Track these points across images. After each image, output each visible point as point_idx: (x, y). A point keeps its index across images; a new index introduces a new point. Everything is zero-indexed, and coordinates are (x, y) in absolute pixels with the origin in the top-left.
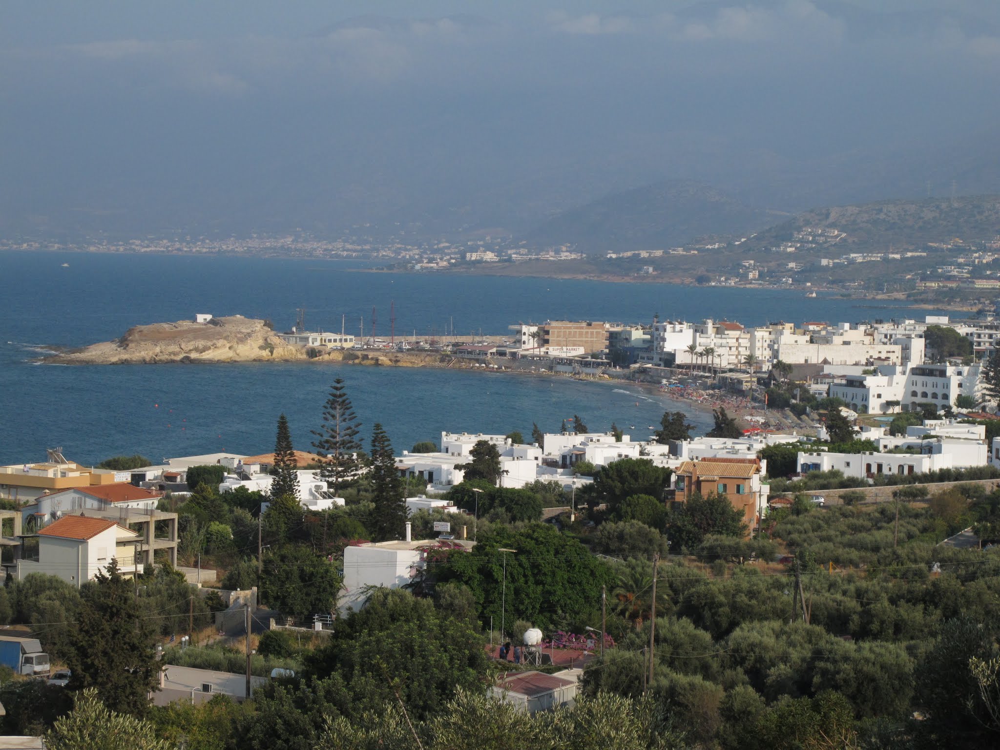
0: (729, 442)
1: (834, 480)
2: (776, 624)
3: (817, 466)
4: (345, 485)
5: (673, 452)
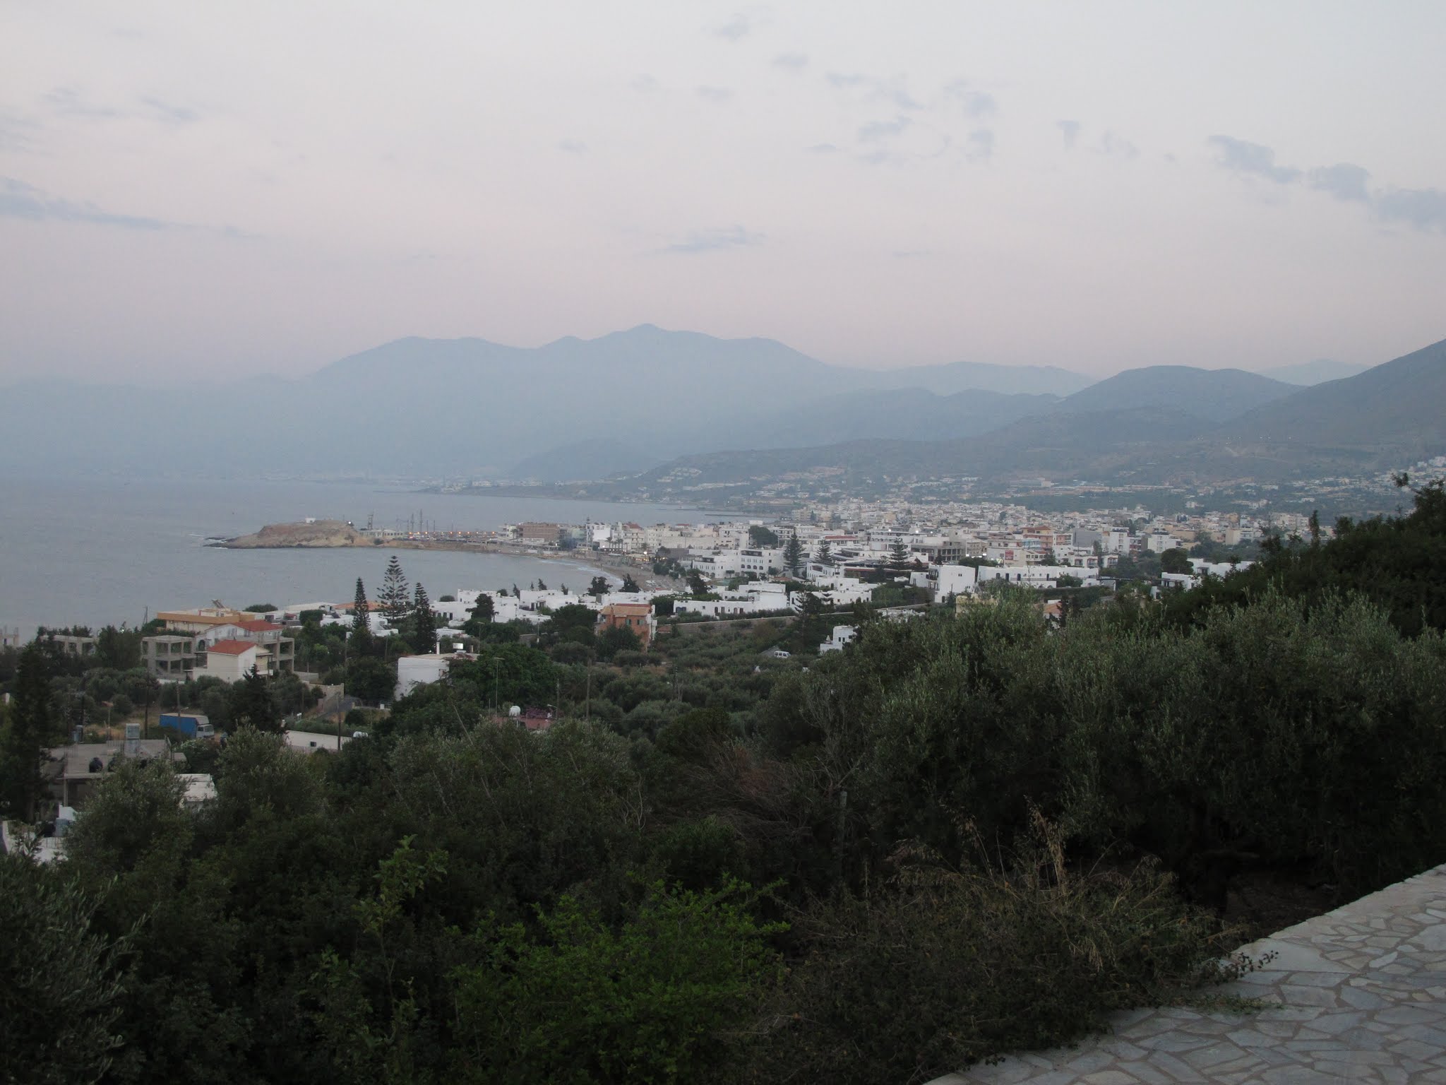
1: (695, 616)
2: (662, 702)
3: (684, 609)
5: (599, 600)
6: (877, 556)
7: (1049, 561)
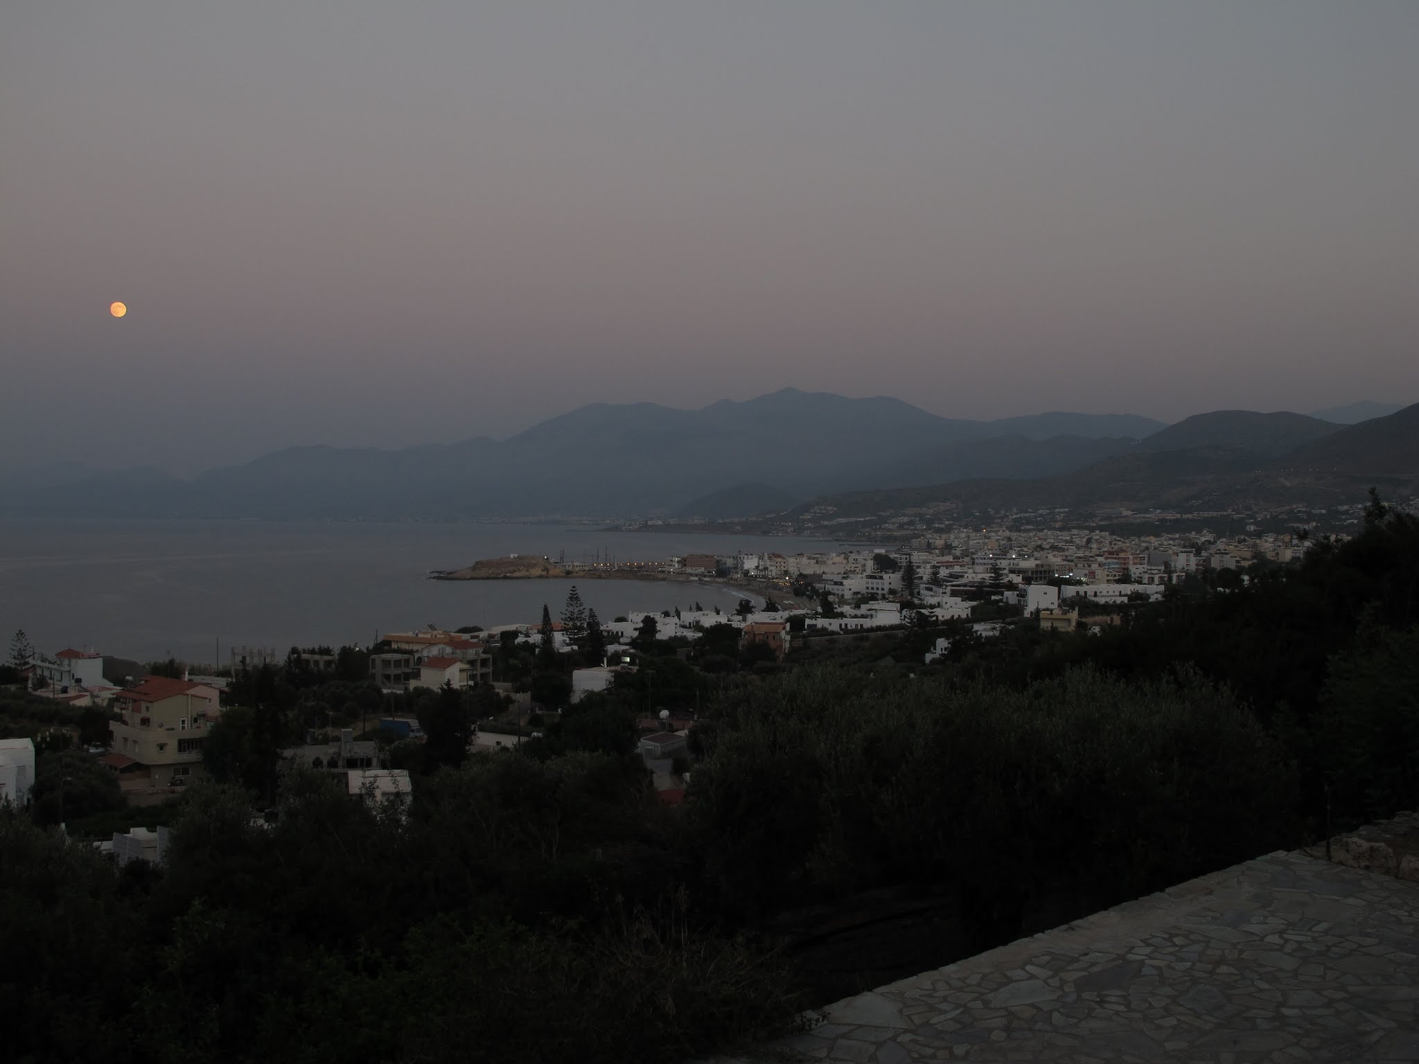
0: (771, 614)
3: (815, 625)
5: (744, 620)
6: (978, 578)
7: (1125, 579)
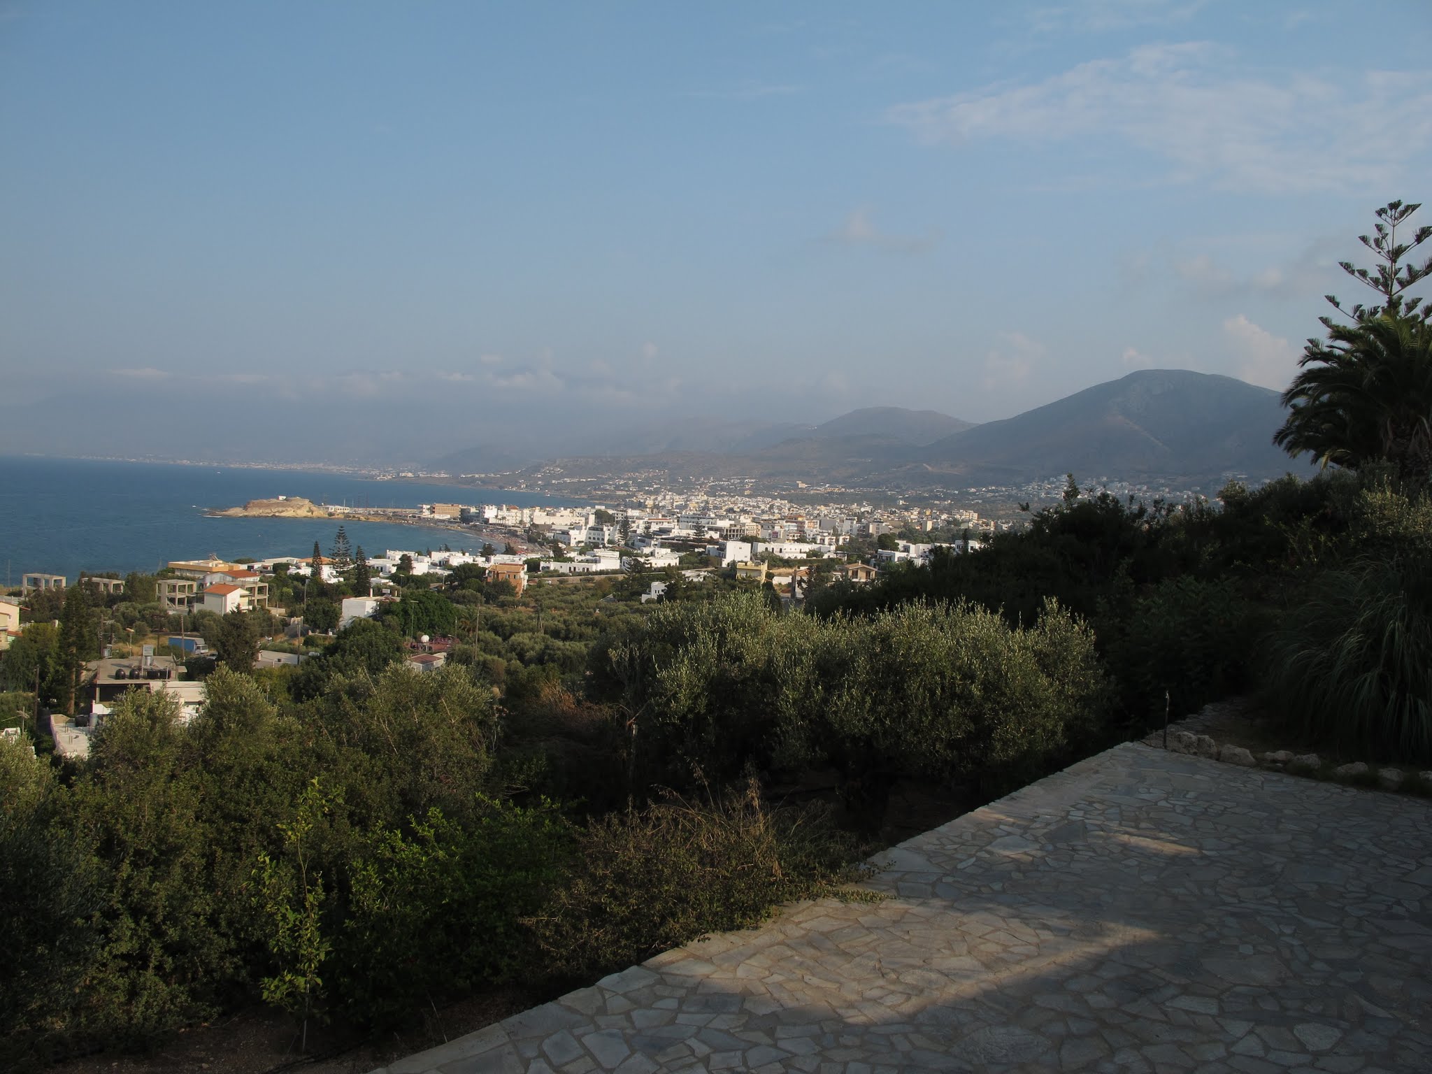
0: (511, 557)
1: (555, 574)
2: (530, 634)
3: (548, 568)
4: (343, 572)
5: (487, 561)
6: (684, 533)
7: (802, 540)
